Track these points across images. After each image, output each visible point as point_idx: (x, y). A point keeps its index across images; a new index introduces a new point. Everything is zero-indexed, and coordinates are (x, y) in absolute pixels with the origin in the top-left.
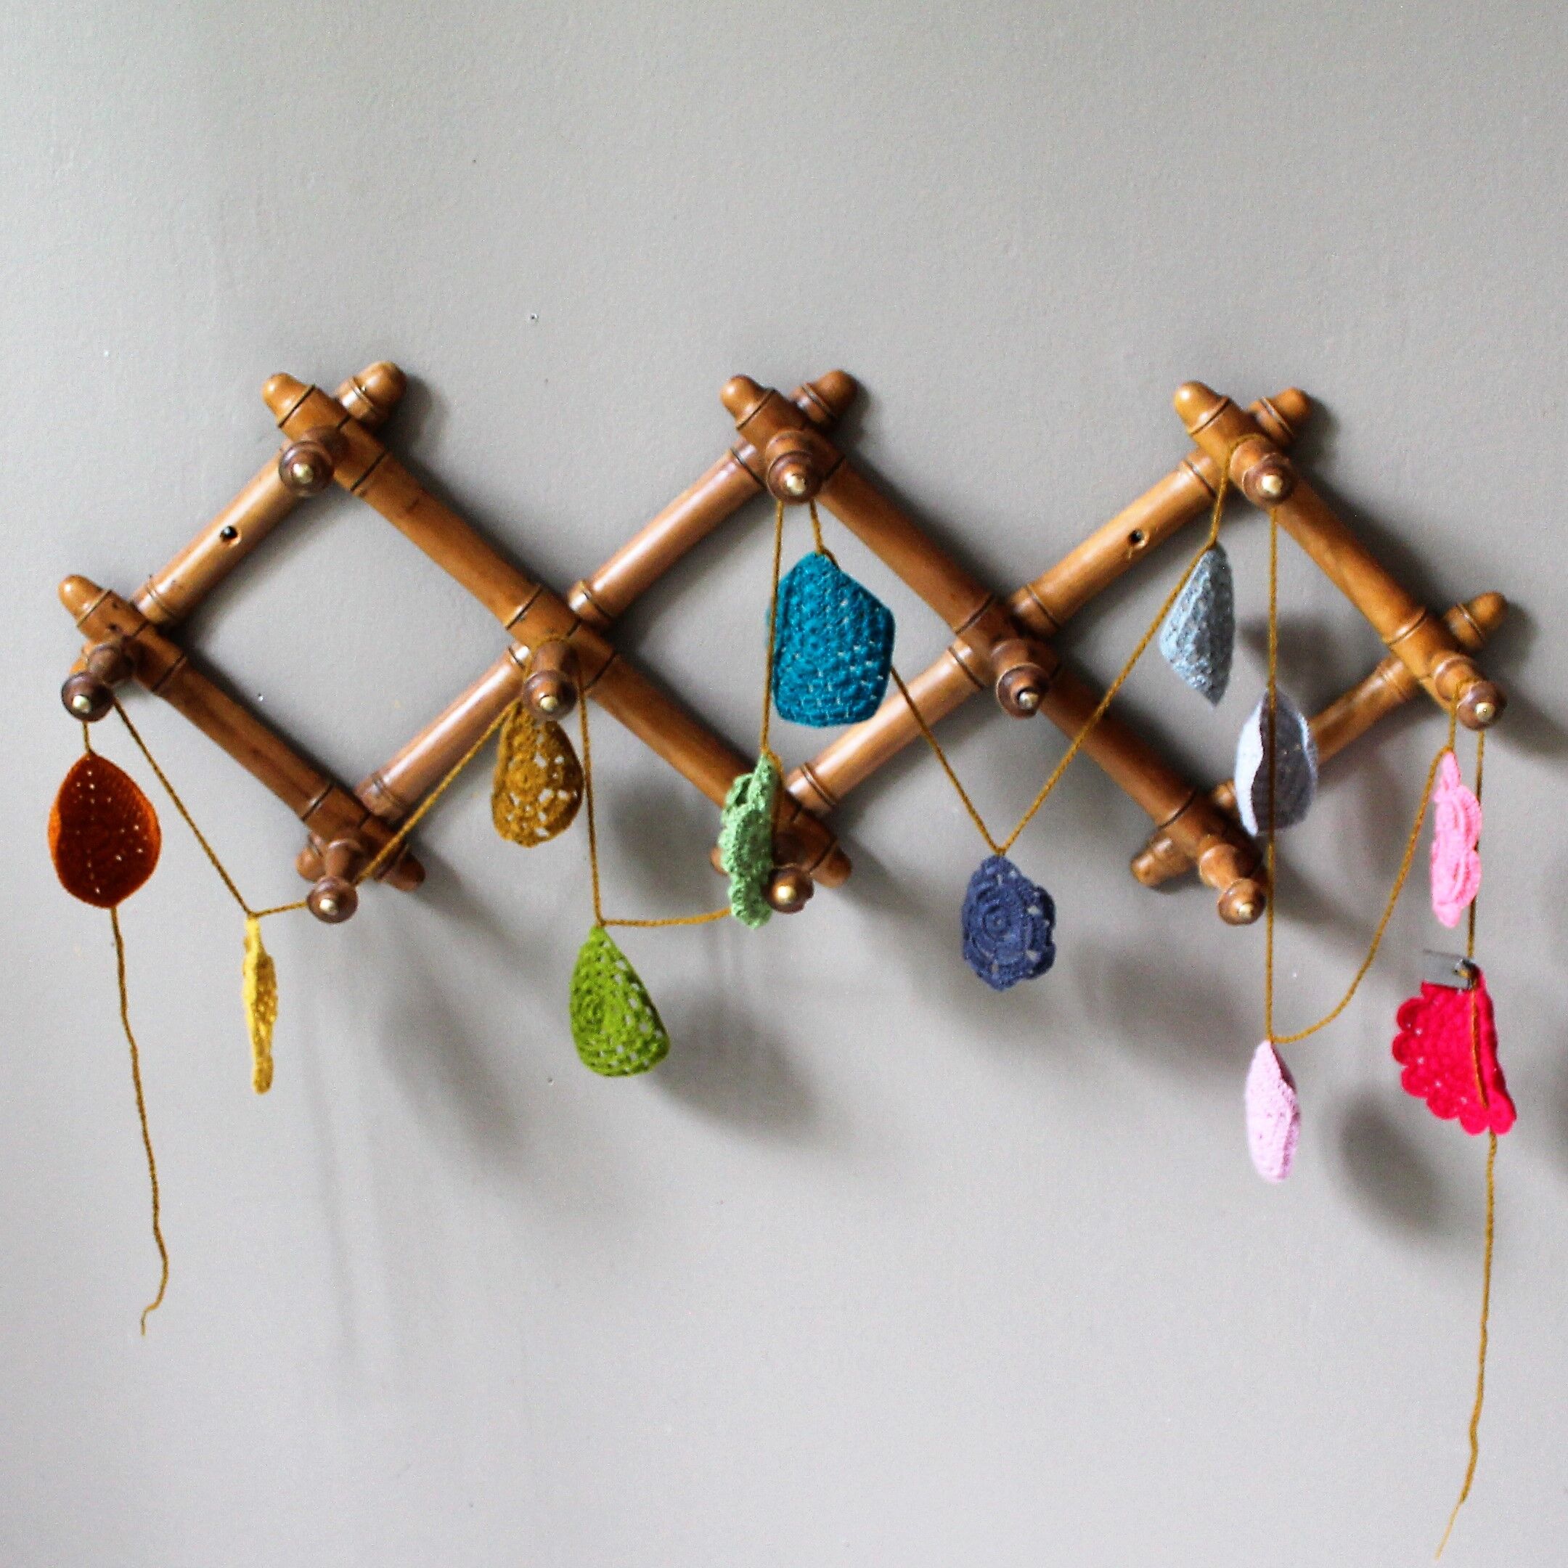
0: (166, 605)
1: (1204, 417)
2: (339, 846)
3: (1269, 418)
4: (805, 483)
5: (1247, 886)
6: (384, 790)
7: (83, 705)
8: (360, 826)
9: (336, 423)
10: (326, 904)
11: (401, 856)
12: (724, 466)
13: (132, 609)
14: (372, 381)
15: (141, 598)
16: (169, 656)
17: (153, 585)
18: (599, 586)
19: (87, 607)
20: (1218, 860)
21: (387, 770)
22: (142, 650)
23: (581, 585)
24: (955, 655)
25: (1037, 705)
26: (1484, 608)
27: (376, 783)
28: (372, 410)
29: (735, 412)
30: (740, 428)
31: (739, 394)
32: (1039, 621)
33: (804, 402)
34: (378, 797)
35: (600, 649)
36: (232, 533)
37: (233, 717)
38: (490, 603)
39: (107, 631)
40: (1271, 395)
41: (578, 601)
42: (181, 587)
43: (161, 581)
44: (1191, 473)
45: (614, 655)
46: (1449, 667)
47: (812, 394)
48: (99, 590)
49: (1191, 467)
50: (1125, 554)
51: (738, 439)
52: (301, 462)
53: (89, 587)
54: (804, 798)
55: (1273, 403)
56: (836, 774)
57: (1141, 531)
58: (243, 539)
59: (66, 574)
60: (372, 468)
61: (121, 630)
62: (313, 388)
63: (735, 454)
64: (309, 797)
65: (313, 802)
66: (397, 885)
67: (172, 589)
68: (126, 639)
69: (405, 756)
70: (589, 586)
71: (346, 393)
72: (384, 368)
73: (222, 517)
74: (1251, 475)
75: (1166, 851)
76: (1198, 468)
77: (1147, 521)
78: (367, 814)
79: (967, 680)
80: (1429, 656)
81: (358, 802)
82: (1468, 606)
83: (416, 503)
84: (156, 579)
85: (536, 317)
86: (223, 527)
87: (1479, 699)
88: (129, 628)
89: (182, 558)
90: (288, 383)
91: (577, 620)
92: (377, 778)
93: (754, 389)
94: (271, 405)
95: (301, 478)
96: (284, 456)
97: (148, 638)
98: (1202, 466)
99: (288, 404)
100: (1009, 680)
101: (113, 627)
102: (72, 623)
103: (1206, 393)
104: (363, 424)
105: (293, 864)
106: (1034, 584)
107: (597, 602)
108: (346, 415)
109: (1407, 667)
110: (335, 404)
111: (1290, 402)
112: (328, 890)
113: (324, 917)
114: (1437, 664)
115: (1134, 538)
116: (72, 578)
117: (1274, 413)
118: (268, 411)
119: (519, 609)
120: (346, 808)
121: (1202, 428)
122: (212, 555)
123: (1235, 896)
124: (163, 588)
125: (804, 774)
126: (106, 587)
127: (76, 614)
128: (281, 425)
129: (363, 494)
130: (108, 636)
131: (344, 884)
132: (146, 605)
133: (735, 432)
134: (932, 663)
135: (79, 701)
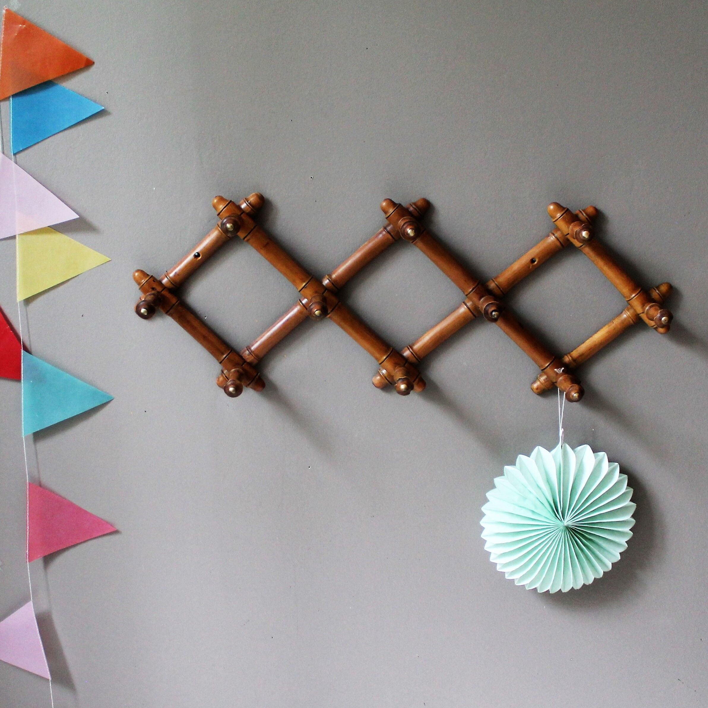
0: (172, 281)
1: (559, 215)
2: (234, 371)
3: (583, 216)
4: (415, 232)
5: (576, 387)
6: (251, 353)
7: (145, 312)
8: (242, 365)
9: (239, 213)
10: (231, 389)
11: (257, 377)
12: (381, 233)
13: (160, 282)
14: (252, 199)
15: (163, 279)
16: (174, 300)
17: (168, 274)
18: (334, 276)
19: (143, 281)
20: (565, 380)
21: (253, 345)
22: (164, 297)
23: (327, 276)
24: (466, 305)
25: (498, 316)
26: (664, 288)
27: (248, 350)
28: (252, 209)
29: (385, 212)
30: (387, 218)
31: (388, 205)
32: (497, 291)
33: (411, 209)
34: (248, 355)
35: (334, 299)
36: (198, 255)
37: (196, 323)
38: (293, 282)
39: (150, 290)
40: (583, 208)
41: (326, 282)
42: (178, 275)
43: (170, 273)
44: (554, 237)
45: (339, 302)
46: (651, 307)
47: (414, 206)
48: (148, 275)
49: (554, 234)
50: (529, 267)
51: (387, 222)
52: (229, 223)
53: (144, 273)
54: (408, 357)
55: (584, 211)
56: (421, 348)
57: (535, 258)
58: (202, 256)
59: (136, 269)
60: (252, 230)
61: (156, 290)
62: (231, 201)
63: (385, 228)
64: (223, 354)
65: (225, 356)
66: (255, 389)
67: (175, 275)
68: (158, 292)
69: (259, 340)
70: (330, 276)
71: (243, 203)
72: (257, 195)
73: (194, 249)
74: (578, 232)
75: (544, 380)
76: (556, 235)
77: (537, 254)
78: (244, 361)
79: (470, 313)
80: (643, 305)
81: (241, 357)
82: (658, 287)
83: (268, 244)
84: (169, 272)
85: (312, 177)
86: (195, 252)
87: (662, 316)
88: (159, 289)
89: (179, 264)
90: (221, 199)
91: (325, 288)
92: (248, 348)
93: (392, 203)
94: (215, 207)
95: (229, 228)
96: (223, 221)
97: (165, 293)
98: (558, 234)
99: (221, 207)
100: (488, 308)
101: (153, 289)
102: (137, 287)
103: (559, 206)
104: (249, 215)
105: (215, 382)
106: (496, 278)
107: (333, 283)
108: (242, 211)
109: (635, 310)
110: (239, 207)
111: (590, 210)
112: (232, 384)
113: (230, 395)
114: (647, 307)
115: (533, 261)
116: (138, 271)
117: (584, 214)
118: (214, 209)
119: (304, 284)
120: (237, 358)
121: (557, 219)
122: (191, 263)
123: (572, 390)
124: (172, 275)
125: (409, 349)
126: (150, 274)
127: (139, 284)
128: (219, 214)
129: (248, 241)
130: (151, 291)
131: (238, 382)
132: (165, 281)
133: (386, 220)
134: (458, 308)
135: (143, 310)
